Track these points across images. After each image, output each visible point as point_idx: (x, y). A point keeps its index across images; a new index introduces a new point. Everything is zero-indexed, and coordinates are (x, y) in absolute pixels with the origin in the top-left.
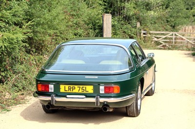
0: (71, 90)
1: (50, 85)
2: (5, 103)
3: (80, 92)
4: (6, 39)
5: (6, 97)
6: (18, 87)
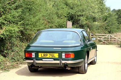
0: (45, 56)
1: (33, 54)
2: (6, 67)
4: (7, 30)
5: (7, 65)
6: (15, 59)
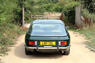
0: (45, 44)
1: (35, 42)
3: (50, 44)
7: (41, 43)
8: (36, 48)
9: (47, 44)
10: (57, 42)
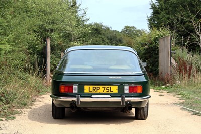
0: (96, 90)
1: (74, 86)
3: (105, 92)
7: (87, 89)
8: (75, 99)
9: (99, 91)
10: (121, 85)
